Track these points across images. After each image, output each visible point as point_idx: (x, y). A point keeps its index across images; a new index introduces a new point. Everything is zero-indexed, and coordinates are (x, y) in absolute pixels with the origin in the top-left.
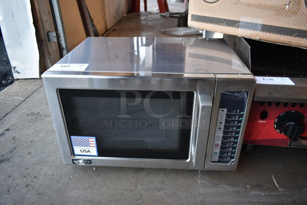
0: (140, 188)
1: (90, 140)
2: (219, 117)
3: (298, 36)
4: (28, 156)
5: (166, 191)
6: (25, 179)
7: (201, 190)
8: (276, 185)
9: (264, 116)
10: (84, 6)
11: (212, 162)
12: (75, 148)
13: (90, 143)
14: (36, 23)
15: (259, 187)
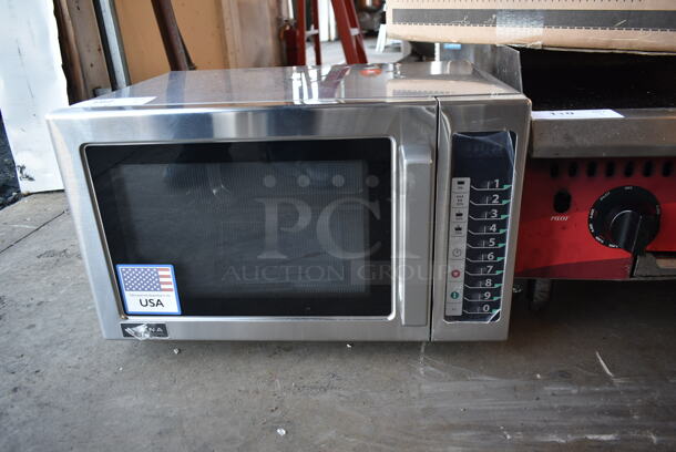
0: (279, 385)
1: (160, 273)
2: (455, 200)
3: (627, 26)
4: (28, 332)
5: (342, 392)
6: (13, 376)
7: (423, 387)
8: (605, 373)
9: (562, 204)
10: (174, 32)
11: (448, 318)
12: (127, 294)
13: (162, 280)
14: (68, 67)
15: (564, 376)
